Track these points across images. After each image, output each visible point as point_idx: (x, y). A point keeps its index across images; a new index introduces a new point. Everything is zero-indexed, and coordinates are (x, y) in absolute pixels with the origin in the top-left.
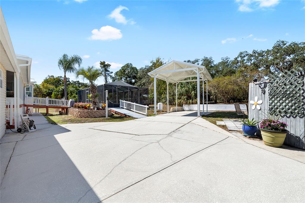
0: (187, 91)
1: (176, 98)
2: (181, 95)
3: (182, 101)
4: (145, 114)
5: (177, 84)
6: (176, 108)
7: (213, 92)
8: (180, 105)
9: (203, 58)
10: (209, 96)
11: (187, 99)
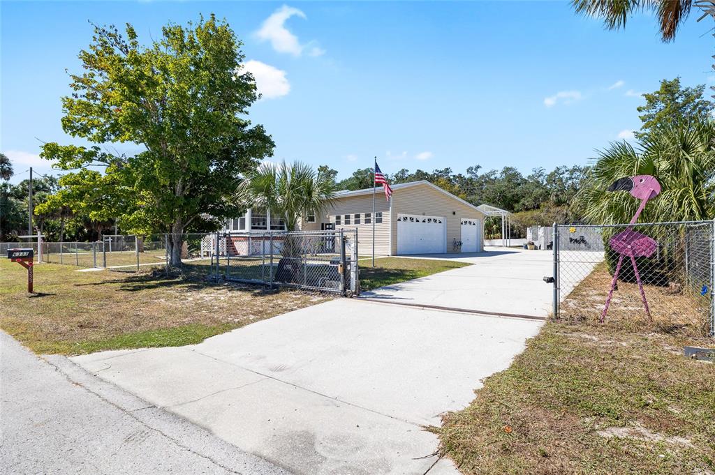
7: (516, 226)
9: (503, 169)
10: (512, 230)
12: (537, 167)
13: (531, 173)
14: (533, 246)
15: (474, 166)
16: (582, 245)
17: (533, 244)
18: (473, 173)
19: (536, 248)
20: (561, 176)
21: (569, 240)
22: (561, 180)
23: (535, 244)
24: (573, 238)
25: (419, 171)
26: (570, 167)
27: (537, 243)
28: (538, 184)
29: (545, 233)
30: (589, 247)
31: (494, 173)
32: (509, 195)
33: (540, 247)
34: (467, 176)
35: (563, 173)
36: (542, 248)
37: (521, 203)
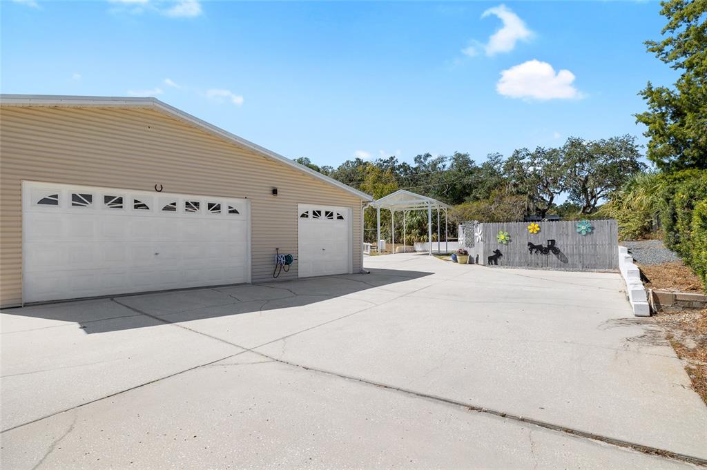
0: (419, 222)
1: (404, 232)
2: (411, 227)
3: (413, 237)
4: (368, 253)
5: (405, 213)
6: (404, 247)
8: (410, 243)
9: (453, 155)
11: (421, 234)
12: (494, 152)
13: (486, 160)
14: (467, 259)
15: (423, 154)
16: (552, 257)
17: (466, 253)
18: (422, 162)
19: (471, 262)
20: (521, 161)
21: (527, 247)
22: (520, 166)
23: (470, 254)
24: (536, 244)
25: (358, 159)
26: (532, 151)
27: (472, 253)
28: (493, 173)
29: (485, 234)
30: (566, 261)
31: (442, 159)
32: (459, 187)
33: (477, 259)
34: (413, 165)
35: (523, 158)
36: (481, 261)
37: (472, 195)
